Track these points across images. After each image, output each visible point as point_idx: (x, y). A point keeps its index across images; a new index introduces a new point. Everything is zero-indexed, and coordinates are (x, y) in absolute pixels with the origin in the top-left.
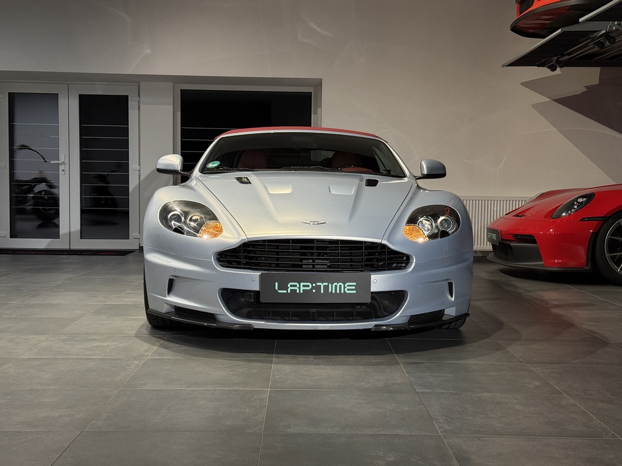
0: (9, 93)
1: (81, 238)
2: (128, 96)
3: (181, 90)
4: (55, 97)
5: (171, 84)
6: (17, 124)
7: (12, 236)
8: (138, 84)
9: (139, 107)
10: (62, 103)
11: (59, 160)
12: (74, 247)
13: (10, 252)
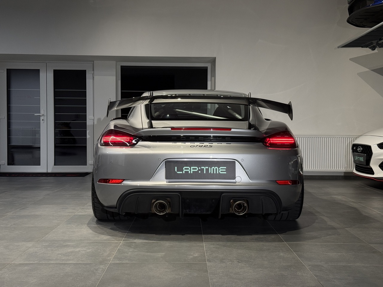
0: (7, 69)
1: (55, 165)
2: (86, 70)
3: (121, 66)
4: (38, 71)
5: (115, 62)
6: (12, 89)
7: (8, 164)
8: (93, 62)
9: (93, 78)
10: (42, 75)
11: (40, 113)
12: (50, 171)
13: (7, 175)
